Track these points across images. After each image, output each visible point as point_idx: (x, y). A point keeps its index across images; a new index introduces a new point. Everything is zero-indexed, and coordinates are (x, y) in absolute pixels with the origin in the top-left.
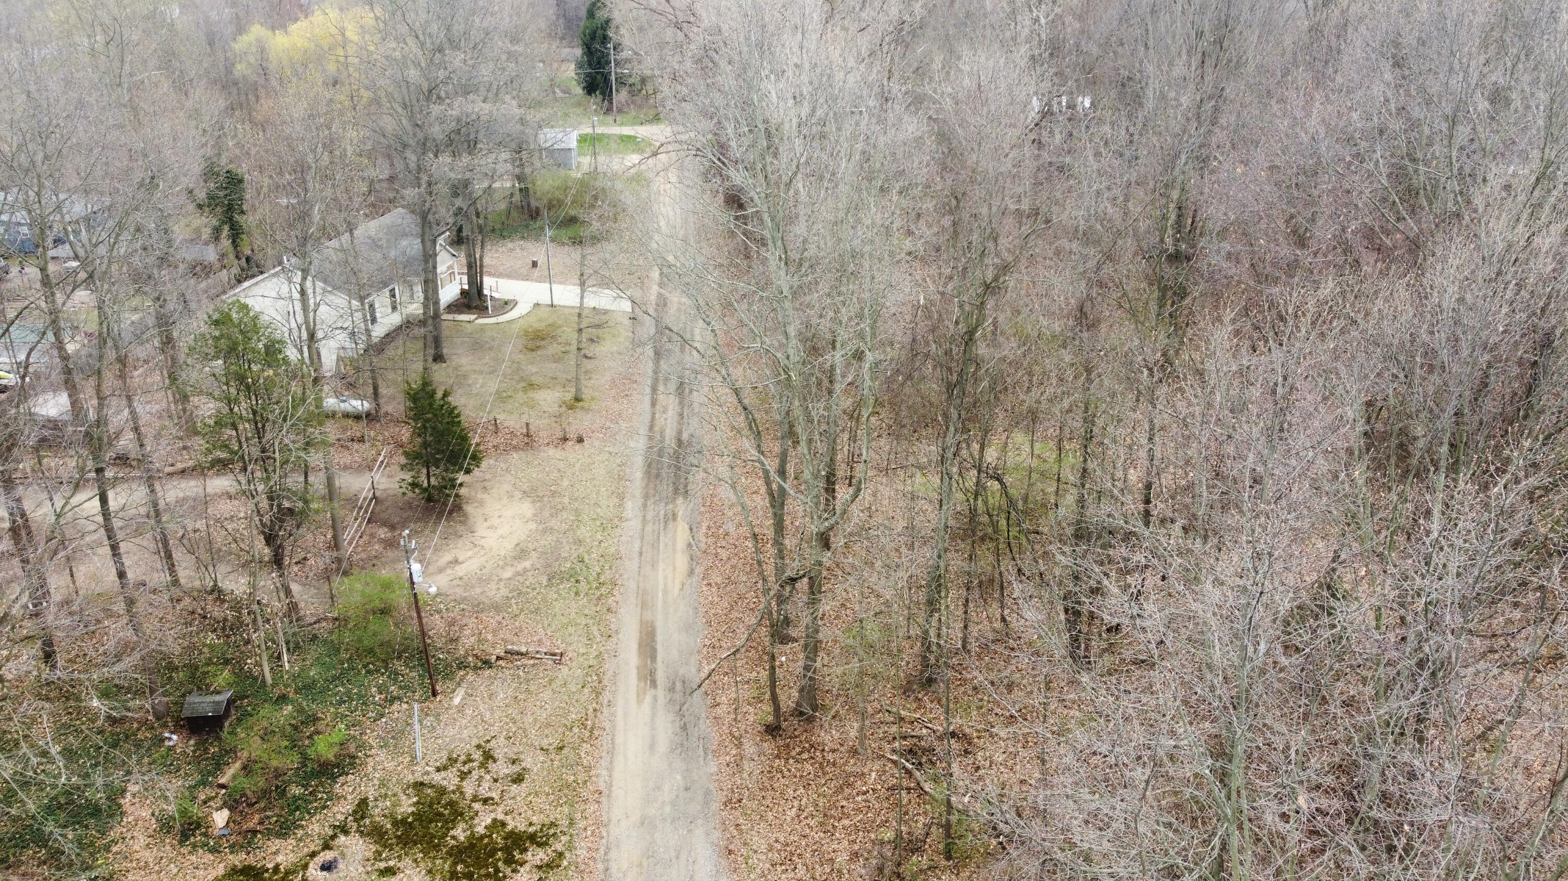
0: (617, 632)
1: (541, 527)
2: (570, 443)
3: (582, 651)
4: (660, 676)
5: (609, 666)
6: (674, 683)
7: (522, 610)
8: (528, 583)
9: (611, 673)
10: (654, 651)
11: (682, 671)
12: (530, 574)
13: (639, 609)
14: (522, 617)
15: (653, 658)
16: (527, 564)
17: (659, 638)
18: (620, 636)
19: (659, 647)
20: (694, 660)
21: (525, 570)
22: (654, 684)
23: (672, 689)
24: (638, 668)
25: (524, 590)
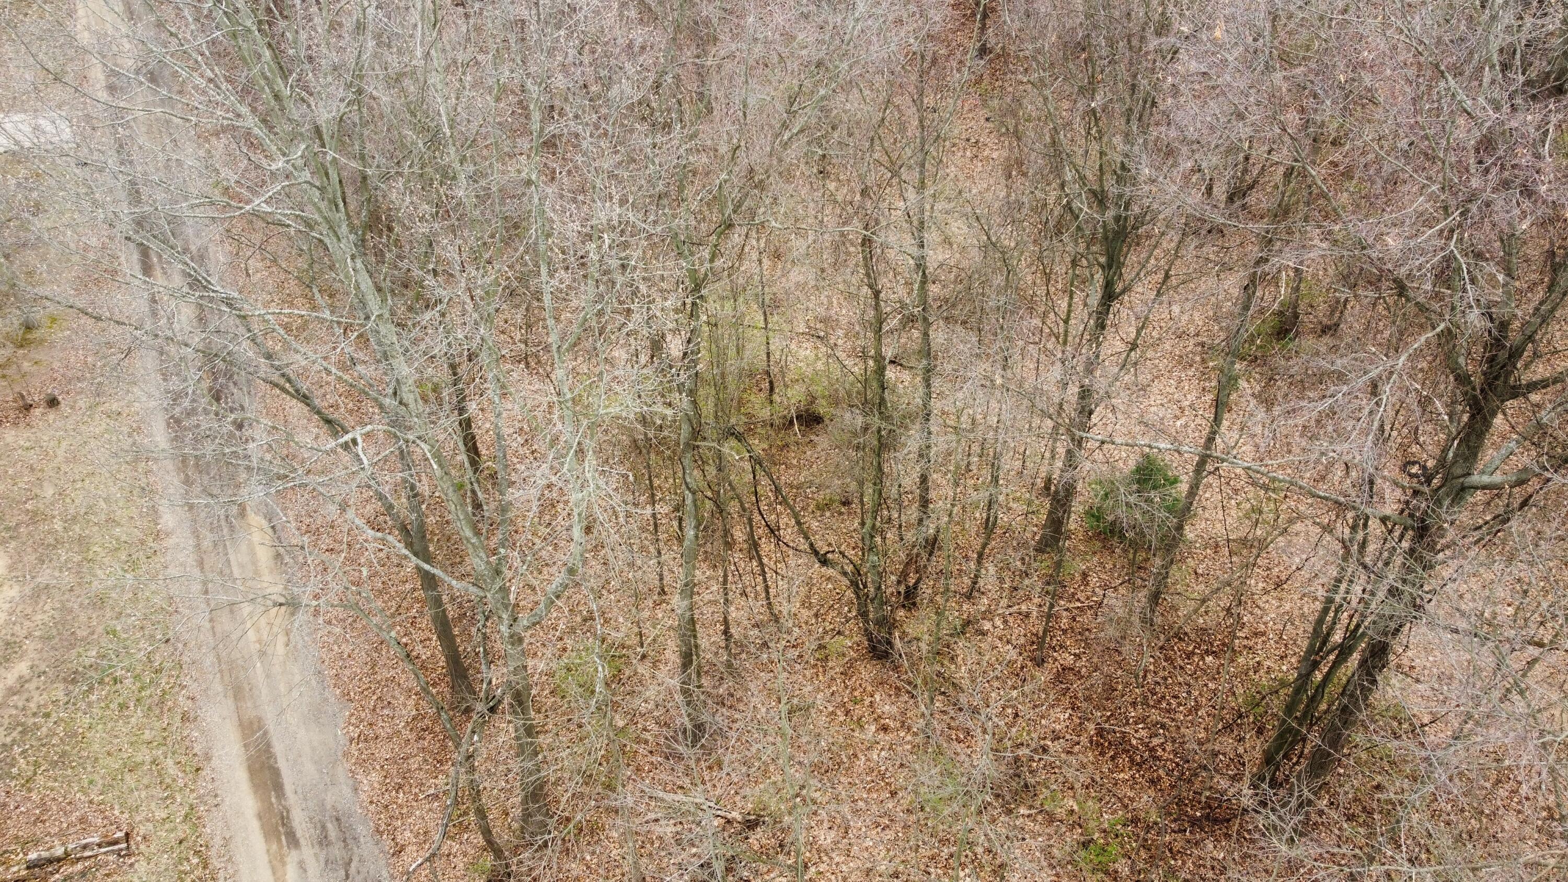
0: (208, 758)
1: (27, 590)
2: (37, 412)
3: (161, 814)
4: (299, 821)
5: (212, 829)
6: (324, 827)
7: (37, 764)
8: (32, 705)
9: (218, 841)
10: (276, 773)
11: (330, 800)
12: (32, 686)
13: (230, 702)
14: (40, 780)
15: (278, 787)
16: (22, 668)
17: (278, 748)
18: (215, 762)
19: (282, 764)
20: (341, 772)
21: (23, 681)
22: (293, 840)
23: (323, 841)
24: (260, 817)
25: (31, 721)
